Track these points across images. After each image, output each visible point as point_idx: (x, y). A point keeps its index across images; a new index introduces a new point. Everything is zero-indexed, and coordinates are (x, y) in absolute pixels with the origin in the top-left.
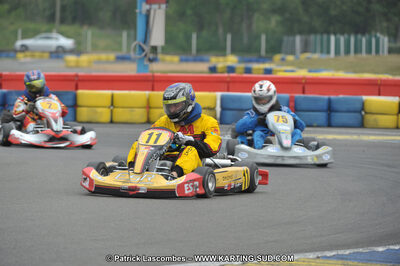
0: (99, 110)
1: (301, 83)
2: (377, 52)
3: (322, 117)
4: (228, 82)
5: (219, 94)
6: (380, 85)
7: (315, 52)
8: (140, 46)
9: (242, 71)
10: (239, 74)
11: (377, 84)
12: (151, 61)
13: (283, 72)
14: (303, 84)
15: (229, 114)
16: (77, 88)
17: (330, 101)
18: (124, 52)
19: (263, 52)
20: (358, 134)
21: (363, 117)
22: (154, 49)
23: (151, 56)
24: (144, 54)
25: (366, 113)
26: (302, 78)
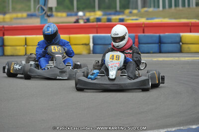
0: (18, 48)
1: (142, 27)
2: (189, 5)
3: (155, 47)
4: (97, 28)
5: (91, 35)
6: (191, 26)
7: (150, 7)
8: (42, 8)
9: (105, 20)
10: (104, 22)
11: (189, 26)
12: (49, 16)
13: (130, 20)
15: (98, 47)
16: (4, 35)
17: (160, 37)
18: (32, 11)
19: (118, 9)
20: (178, 57)
21: (181, 46)
22: (51, 9)
23: (49, 13)
24: (44, 12)
25: (183, 43)
26: (142, 24)
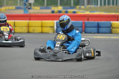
1: (87, 17)
2: (116, 4)
3: (95, 29)
4: (59, 17)
5: (55, 21)
6: (118, 17)
7: (92, 4)
8: (25, 3)
9: (64, 12)
12: (29, 9)
13: (80, 13)
14: (88, 17)
17: (98, 23)
18: (19, 5)
19: (72, 5)
20: (110, 36)
21: (111, 30)
22: (30, 4)
23: (29, 7)
24: (26, 6)
25: (112, 28)
26: (87, 15)
